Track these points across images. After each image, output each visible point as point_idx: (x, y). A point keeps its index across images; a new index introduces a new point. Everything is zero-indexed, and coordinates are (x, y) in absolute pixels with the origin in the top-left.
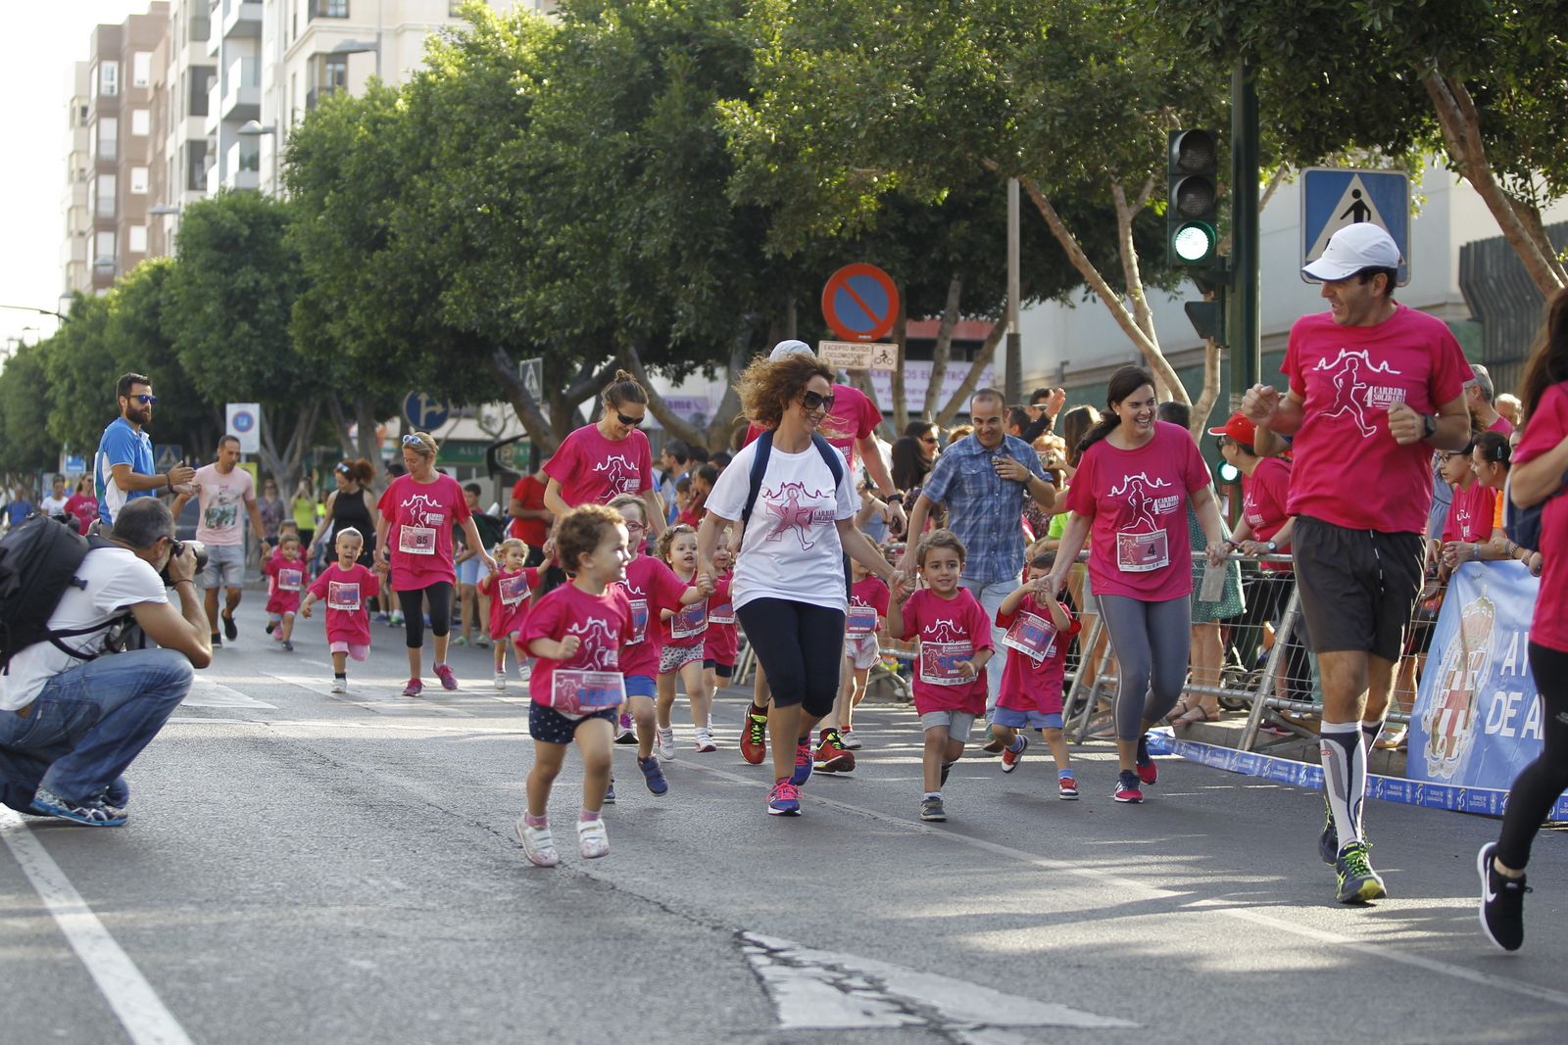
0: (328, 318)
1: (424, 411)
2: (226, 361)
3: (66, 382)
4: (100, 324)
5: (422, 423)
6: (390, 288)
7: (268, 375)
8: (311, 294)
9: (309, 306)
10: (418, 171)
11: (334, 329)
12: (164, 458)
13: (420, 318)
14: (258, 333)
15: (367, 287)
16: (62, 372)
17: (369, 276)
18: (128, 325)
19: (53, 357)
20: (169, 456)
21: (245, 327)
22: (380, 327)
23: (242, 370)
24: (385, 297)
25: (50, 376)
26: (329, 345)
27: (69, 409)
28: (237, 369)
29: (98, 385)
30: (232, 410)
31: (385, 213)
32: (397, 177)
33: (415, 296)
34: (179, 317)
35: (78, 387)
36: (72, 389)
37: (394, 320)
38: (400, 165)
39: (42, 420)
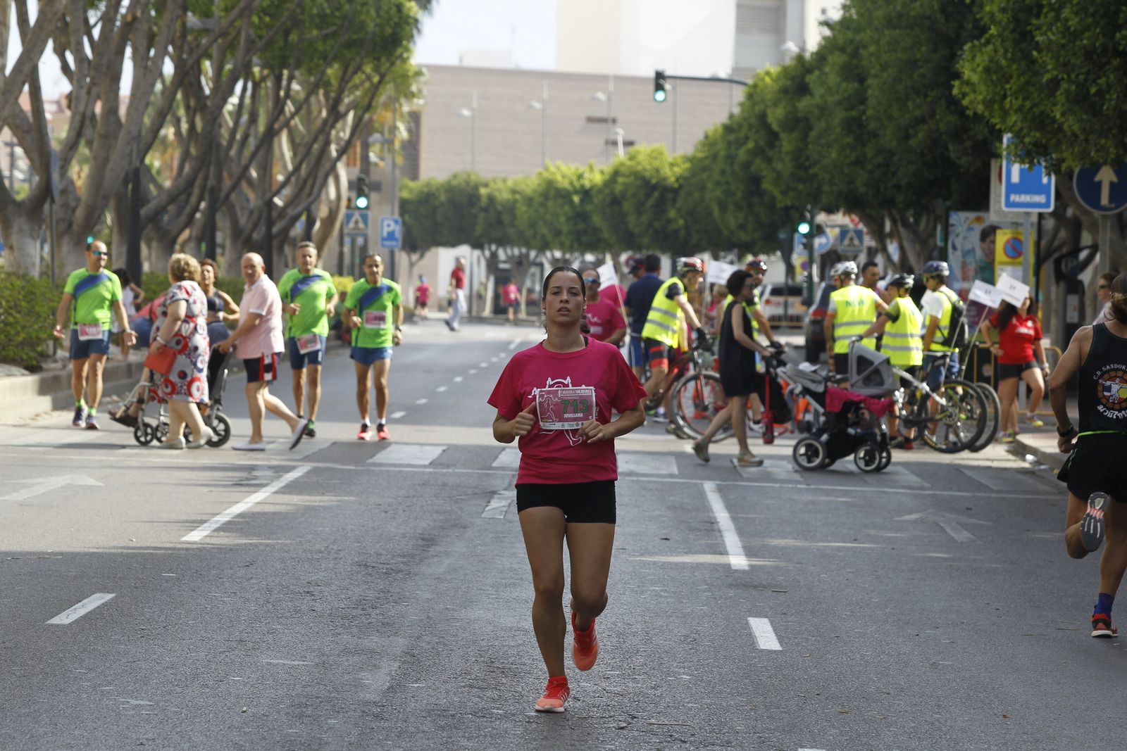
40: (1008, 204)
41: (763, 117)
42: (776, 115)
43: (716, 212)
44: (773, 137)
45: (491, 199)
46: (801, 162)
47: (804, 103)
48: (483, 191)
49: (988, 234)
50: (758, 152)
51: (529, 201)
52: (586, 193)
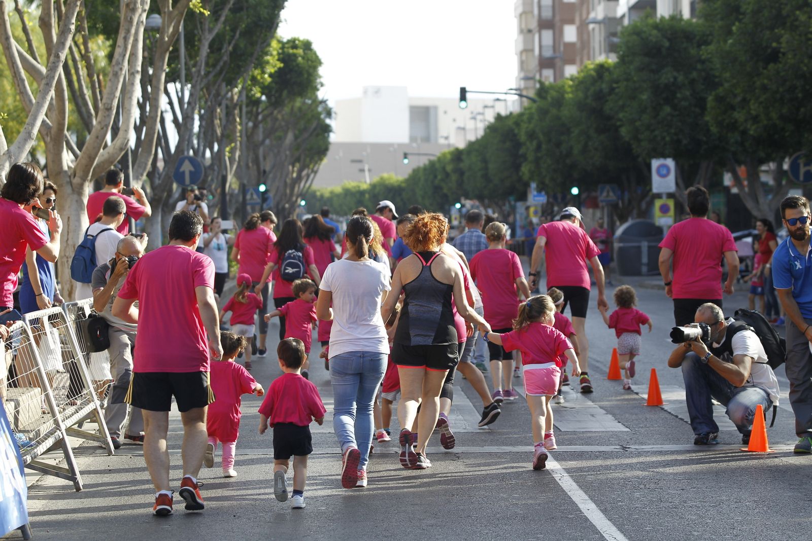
0: (733, 108)
1: (802, 170)
2: (657, 133)
3: (535, 143)
4: (559, 102)
5: (801, 178)
6: (781, 89)
7: (685, 142)
8: (720, 90)
9: (720, 99)
10: (799, 8)
11: (739, 116)
12: (605, 194)
13: (802, 110)
14: (677, 113)
15: (764, 88)
16: (531, 135)
17: (766, 81)
18: (581, 106)
19: (524, 126)
20: (608, 192)
21: (667, 109)
22: (774, 115)
23: (668, 139)
24: (778, 96)
25: (523, 138)
26: (733, 126)
27: (537, 161)
28: (663, 138)
29: (558, 145)
30: (655, 163)
31: (778, 39)
32: (784, 13)
33: (800, 95)
34: (621, 103)
35: (544, 146)
36: (539, 147)
37: (785, 111)
38: (786, 4)
39: (517, 167)
40: (534, 200)
41: (444, 168)
42: (449, 168)
43: (420, 199)
44: (447, 175)
45: (322, 196)
46: (460, 184)
47: (462, 165)
48: (318, 194)
49: (527, 208)
50: (442, 180)
51: (338, 196)
52: (362, 193)
